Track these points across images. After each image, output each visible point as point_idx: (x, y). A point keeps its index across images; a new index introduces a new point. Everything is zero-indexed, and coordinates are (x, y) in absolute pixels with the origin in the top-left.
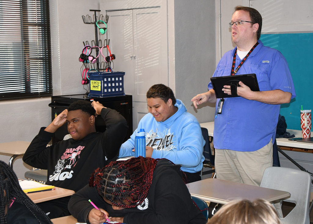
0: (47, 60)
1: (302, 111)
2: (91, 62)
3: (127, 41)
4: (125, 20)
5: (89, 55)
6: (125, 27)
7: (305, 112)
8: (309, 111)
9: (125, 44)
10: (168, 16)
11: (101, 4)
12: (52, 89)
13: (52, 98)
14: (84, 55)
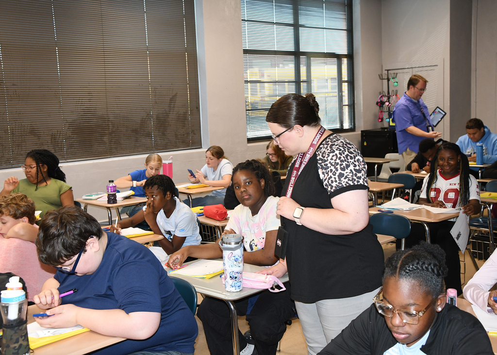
0: (352, 106)
2: (387, 106)
4: (405, 76)
11: (384, 65)
13: (362, 131)
14: (381, 101)
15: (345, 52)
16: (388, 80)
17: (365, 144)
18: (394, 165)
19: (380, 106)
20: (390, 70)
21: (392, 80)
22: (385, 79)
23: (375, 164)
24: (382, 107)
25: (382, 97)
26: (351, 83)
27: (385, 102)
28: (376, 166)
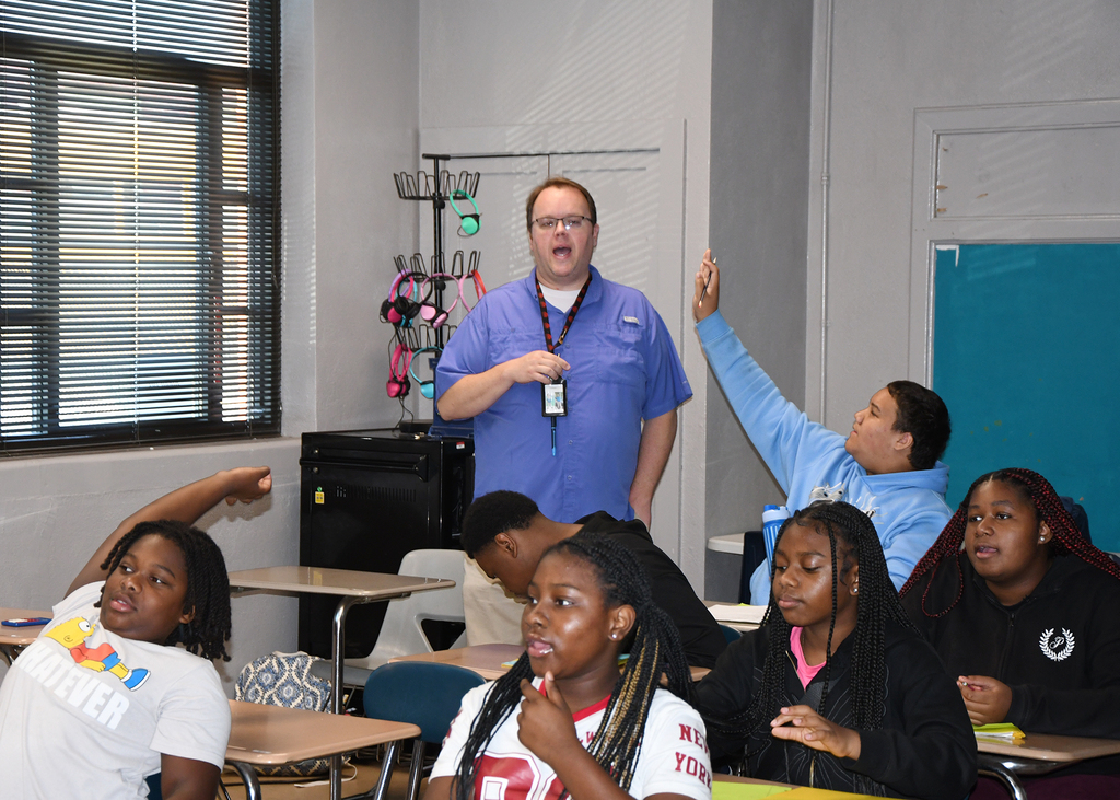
0: (267, 316)
2: (429, 324)
3: (520, 255)
4: (515, 187)
5: (425, 303)
6: (514, 211)
9: (512, 266)
10: (685, 179)
11: (423, 133)
12: (280, 412)
13: (306, 437)
14: (402, 300)
15: (242, 58)
16: (439, 203)
17: (320, 497)
18: (439, 606)
19: (397, 325)
20: (446, 158)
21: (453, 208)
22: (424, 198)
23: (335, 601)
24: (407, 325)
25: (404, 279)
26: (267, 203)
27: (417, 307)
28: (341, 612)
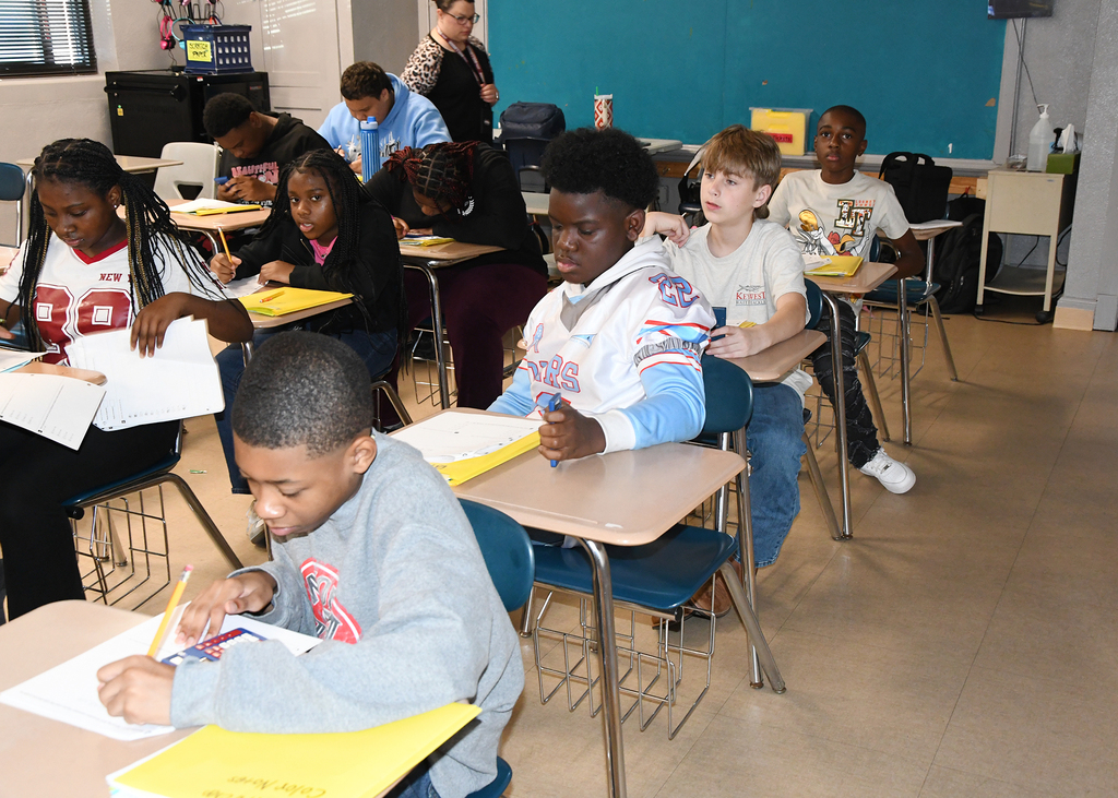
1: (596, 97)
2: (180, 3)
7: (601, 98)
8: (610, 97)
12: (95, 58)
13: (109, 75)
17: (120, 112)
19: (162, 4)
